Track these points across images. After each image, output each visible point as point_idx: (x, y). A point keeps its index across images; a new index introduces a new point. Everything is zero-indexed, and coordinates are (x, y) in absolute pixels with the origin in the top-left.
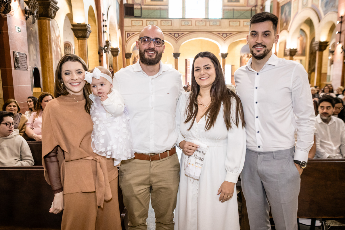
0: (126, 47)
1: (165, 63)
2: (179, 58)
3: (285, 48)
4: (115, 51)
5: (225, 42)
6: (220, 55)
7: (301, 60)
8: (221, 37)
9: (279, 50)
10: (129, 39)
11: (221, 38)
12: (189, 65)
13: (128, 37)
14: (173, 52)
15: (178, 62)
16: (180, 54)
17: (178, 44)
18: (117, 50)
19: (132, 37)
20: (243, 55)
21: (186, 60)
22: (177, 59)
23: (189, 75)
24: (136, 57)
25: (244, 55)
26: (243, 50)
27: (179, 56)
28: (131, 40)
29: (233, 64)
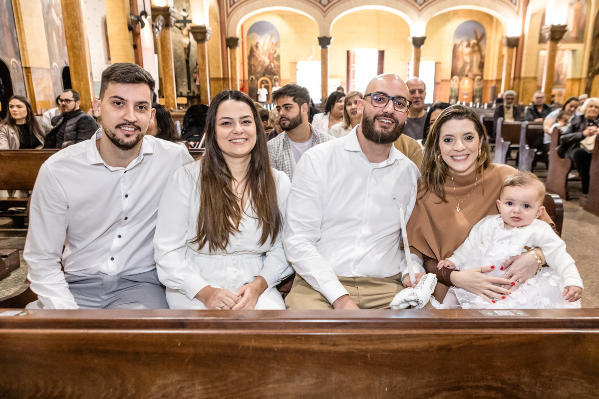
0: (228, 25)
1: (309, 58)
2: (329, 47)
3: (543, 23)
4: (201, 33)
5: (420, 13)
6: (411, 40)
7: (574, 51)
8: (412, 4)
9: (530, 31)
10: (233, 10)
11: (414, 5)
12: (354, 63)
13: (231, 6)
14: (319, 36)
15: (327, 56)
16: (330, 38)
17: (327, 18)
18: (203, 31)
19: (238, 5)
20: (458, 42)
21: (348, 52)
22: (326, 48)
23: (353, 82)
24: (253, 46)
25: (462, 42)
26: (459, 33)
27: (329, 43)
28: (238, 12)
29: (438, 61)
